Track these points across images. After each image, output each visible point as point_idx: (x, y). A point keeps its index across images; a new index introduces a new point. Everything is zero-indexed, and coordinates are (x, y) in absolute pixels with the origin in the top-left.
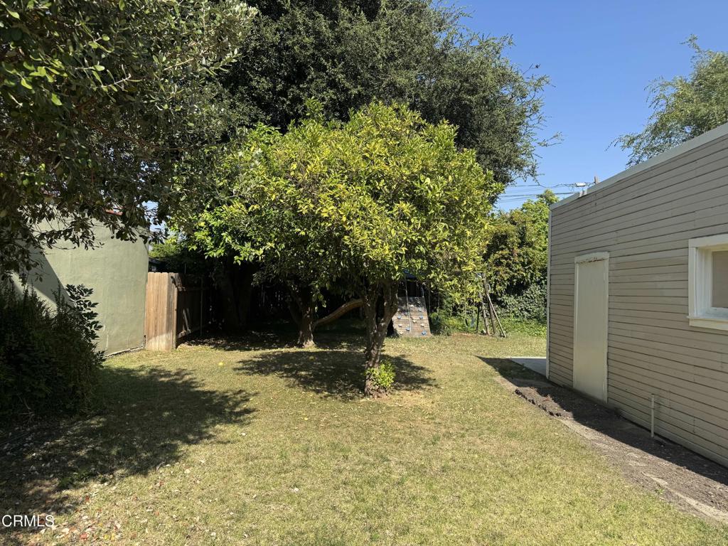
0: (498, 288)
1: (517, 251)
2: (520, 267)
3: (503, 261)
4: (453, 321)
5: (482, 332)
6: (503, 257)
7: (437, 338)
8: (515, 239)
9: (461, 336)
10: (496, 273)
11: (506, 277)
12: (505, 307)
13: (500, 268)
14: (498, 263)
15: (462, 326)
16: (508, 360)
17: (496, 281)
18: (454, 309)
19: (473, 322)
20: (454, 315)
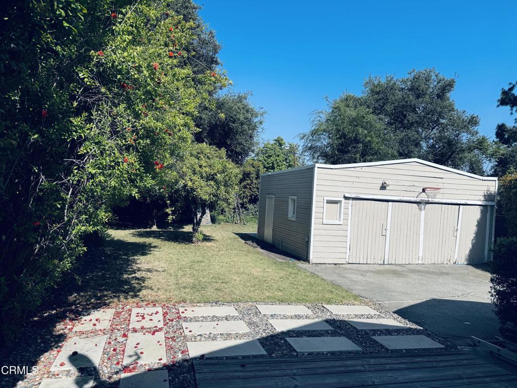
0: (245, 200)
1: (255, 181)
2: (255, 190)
3: (247, 186)
4: (221, 217)
5: (236, 223)
6: (248, 184)
7: (214, 225)
8: (254, 175)
9: (225, 225)
10: (244, 192)
11: (249, 194)
12: (248, 210)
13: (246, 190)
14: (245, 187)
15: (226, 219)
16: (245, 234)
17: (243, 196)
18: (222, 211)
19: (231, 218)
20: (222, 214)
